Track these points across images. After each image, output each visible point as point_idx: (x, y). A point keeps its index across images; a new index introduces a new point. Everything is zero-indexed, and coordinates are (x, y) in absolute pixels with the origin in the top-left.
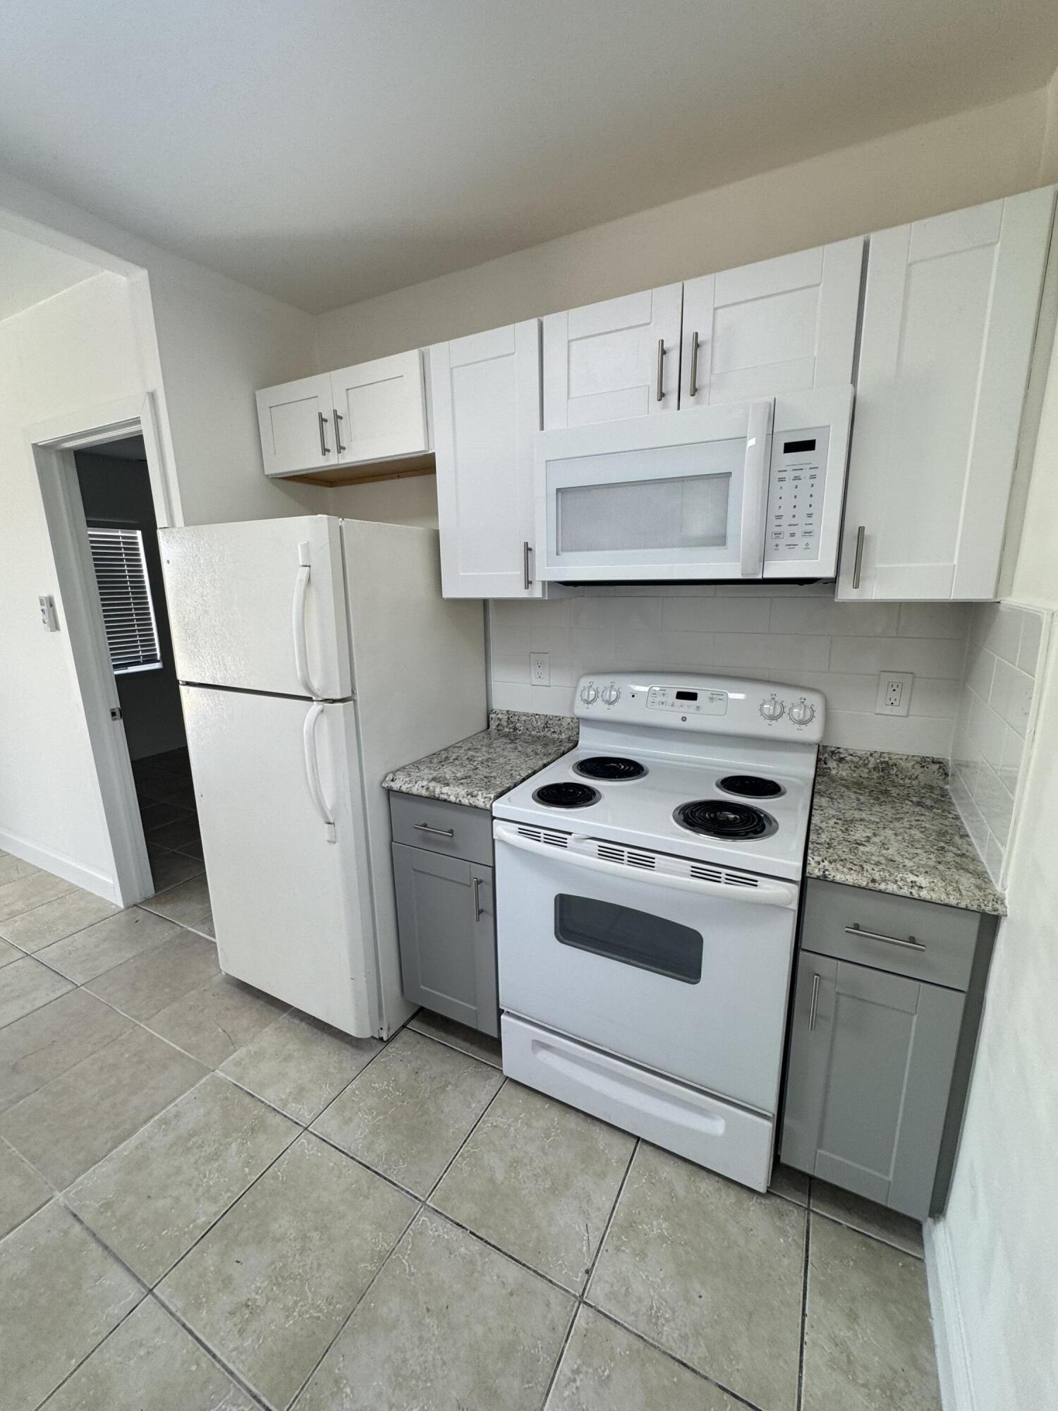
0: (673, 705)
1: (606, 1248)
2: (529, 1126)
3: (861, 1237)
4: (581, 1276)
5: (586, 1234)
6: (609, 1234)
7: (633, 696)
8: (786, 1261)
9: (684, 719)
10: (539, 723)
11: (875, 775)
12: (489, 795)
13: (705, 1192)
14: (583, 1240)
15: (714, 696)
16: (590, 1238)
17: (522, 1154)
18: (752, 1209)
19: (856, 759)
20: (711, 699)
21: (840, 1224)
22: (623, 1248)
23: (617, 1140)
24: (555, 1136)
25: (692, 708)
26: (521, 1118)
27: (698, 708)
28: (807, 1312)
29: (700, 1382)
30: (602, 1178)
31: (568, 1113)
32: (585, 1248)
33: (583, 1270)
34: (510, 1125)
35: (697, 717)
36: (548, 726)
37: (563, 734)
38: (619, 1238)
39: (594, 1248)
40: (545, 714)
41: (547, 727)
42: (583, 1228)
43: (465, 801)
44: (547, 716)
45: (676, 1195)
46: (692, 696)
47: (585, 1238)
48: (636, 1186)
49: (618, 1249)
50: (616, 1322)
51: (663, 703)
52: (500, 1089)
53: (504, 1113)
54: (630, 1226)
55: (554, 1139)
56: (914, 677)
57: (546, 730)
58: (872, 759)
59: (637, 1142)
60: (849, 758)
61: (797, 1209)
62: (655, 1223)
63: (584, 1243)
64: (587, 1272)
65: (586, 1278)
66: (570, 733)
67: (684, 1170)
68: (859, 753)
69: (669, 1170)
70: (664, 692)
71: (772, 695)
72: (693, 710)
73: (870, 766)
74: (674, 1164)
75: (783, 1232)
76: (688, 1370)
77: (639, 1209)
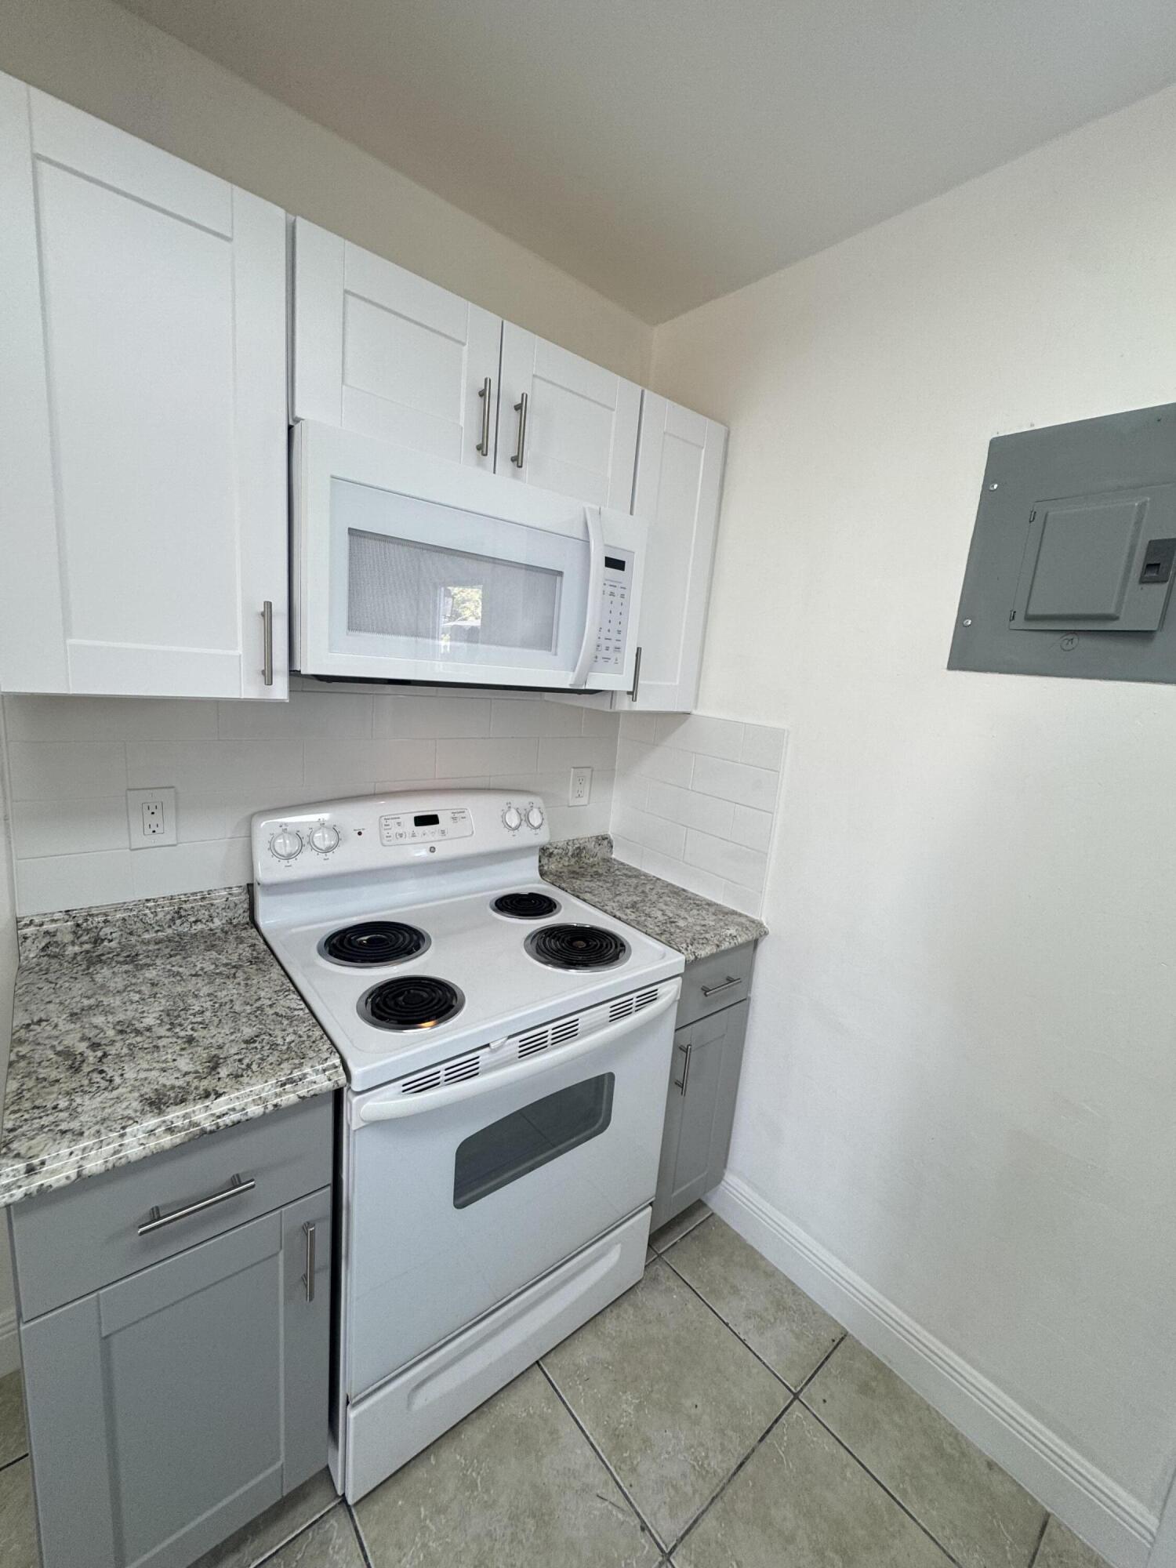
0: (414, 835)
1: (628, 1484)
2: (441, 1510)
3: (689, 1238)
4: (643, 1540)
5: (607, 1503)
6: (616, 1470)
7: (360, 834)
8: (690, 1306)
9: (432, 850)
10: (161, 915)
11: (573, 861)
12: (329, 1063)
13: (616, 1331)
14: (611, 1512)
15: (456, 815)
16: (612, 1501)
17: (474, 1547)
18: (644, 1300)
19: (560, 851)
20: (454, 819)
21: (675, 1243)
22: (635, 1462)
23: (524, 1390)
24: (479, 1473)
25: (437, 833)
26: (426, 1516)
27: (443, 832)
28: (726, 1321)
29: (754, 1458)
30: (558, 1438)
31: (460, 1433)
32: (620, 1516)
33: (639, 1533)
34: (424, 1545)
35: (445, 842)
36: (183, 913)
37: (216, 920)
38: (624, 1461)
39: (623, 1503)
40: (168, 894)
41: (180, 917)
42: (599, 1504)
43: (289, 1098)
44: (172, 898)
45: (608, 1363)
46: (432, 820)
47: (610, 1507)
48: (582, 1401)
49: (633, 1470)
50: (695, 1522)
51: (401, 835)
52: (357, 1531)
53: (400, 1546)
54: (616, 1436)
55: (482, 1479)
56: (592, 771)
57: (178, 922)
58: (570, 848)
59: (539, 1365)
60: (556, 851)
61: (656, 1264)
62: (624, 1406)
63: (614, 1513)
64: (643, 1529)
65: (648, 1534)
66: (230, 915)
67: (588, 1336)
68: (560, 845)
69: (582, 1353)
70: (398, 820)
71: (507, 804)
72: (438, 836)
73: (570, 854)
74: (578, 1341)
75: (669, 1290)
76: (746, 1464)
77: (606, 1414)
